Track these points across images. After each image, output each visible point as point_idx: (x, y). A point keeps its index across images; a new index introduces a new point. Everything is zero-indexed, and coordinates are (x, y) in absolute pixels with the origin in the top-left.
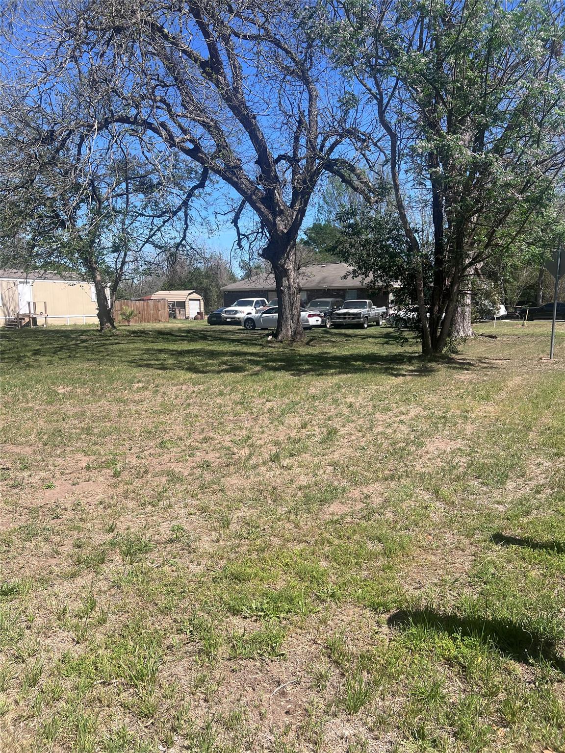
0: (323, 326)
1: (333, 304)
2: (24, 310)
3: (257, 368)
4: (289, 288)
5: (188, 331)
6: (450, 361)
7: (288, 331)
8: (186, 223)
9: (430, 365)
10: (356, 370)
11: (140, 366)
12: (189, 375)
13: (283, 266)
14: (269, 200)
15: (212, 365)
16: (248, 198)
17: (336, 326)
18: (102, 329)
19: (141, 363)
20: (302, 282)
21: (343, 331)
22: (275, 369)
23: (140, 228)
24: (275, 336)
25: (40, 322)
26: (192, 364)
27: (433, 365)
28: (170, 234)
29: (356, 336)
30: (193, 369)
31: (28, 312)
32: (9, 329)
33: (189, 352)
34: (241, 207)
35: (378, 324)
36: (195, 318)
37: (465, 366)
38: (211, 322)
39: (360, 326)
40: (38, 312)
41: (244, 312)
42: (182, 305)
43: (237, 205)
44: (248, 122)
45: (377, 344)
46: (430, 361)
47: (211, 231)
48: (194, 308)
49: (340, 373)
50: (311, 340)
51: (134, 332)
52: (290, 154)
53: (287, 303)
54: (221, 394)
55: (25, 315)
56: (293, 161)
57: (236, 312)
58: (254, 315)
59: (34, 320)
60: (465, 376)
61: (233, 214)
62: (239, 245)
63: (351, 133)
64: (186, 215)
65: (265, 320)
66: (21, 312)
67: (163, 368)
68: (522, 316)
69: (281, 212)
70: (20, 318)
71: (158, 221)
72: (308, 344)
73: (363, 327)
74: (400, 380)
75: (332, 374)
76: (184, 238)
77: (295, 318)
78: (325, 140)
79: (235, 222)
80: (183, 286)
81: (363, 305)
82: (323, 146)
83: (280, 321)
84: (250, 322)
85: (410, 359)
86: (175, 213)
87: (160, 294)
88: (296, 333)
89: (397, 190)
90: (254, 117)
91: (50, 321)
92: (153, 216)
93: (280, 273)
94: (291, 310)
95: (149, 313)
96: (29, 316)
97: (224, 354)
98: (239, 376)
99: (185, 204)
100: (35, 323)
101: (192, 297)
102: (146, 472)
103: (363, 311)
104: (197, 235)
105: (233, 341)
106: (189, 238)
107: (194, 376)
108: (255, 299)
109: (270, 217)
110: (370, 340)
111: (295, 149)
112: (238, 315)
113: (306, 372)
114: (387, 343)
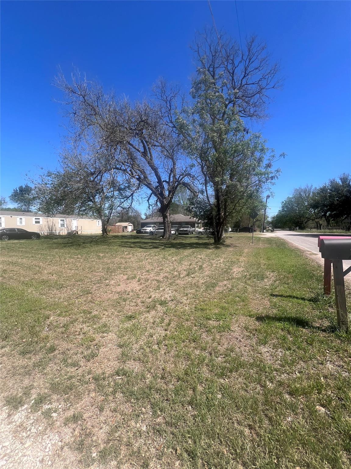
0: (175, 234)
1: (178, 227)
2: (74, 229)
3: (163, 247)
4: (168, 221)
5: (132, 236)
6: (223, 245)
7: (167, 235)
8: (132, 201)
9: (218, 246)
10: (196, 248)
11: (123, 247)
12: (141, 250)
13: (166, 215)
14: (162, 194)
15: (147, 246)
16: (153, 192)
17: (180, 234)
18: (103, 235)
19: (122, 246)
20: (172, 219)
21: (183, 236)
22: (170, 247)
23: (117, 202)
24: (163, 237)
25: (79, 233)
26: (140, 246)
27: (219, 246)
28: (126, 205)
29: (188, 237)
30: (141, 248)
31: (75, 229)
32: (69, 235)
33: (137, 242)
34: (150, 196)
35: (193, 233)
36: (131, 232)
37: (228, 246)
38: (137, 233)
39: (188, 234)
40: (79, 229)
41: (149, 229)
42: (126, 227)
43: (149, 195)
44: (155, 170)
45: (196, 239)
46: (217, 245)
47: (140, 203)
48: (130, 228)
49: (191, 248)
50: (175, 238)
51: (114, 236)
52: (168, 180)
53: (167, 226)
54: (155, 255)
55: (74, 231)
56: (168, 183)
57: (146, 229)
58: (152, 230)
59: (77, 232)
60: (231, 249)
61: (148, 198)
62: (149, 208)
63: (189, 175)
64: (132, 198)
65: (156, 232)
66: (73, 230)
67: (131, 247)
68: (236, 231)
69: (165, 198)
70: (72, 232)
71: (122, 200)
72: (174, 239)
73: (188, 235)
74: (211, 250)
75: (189, 249)
76: (131, 206)
77: (170, 231)
78: (180, 176)
79: (148, 201)
80: (126, 221)
81: (188, 227)
82: (179, 178)
83: (164, 232)
84: (151, 233)
85: (211, 244)
86: (128, 198)
87: (118, 224)
88: (170, 236)
89: (207, 192)
90: (157, 169)
91: (83, 233)
92: (121, 199)
93: (165, 217)
94: (168, 229)
95: (116, 230)
96: (75, 231)
97: (149, 243)
98: (158, 250)
99: (132, 195)
100: (77, 234)
101: (129, 225)
102: (148, 280)
103: (189, 229)
104: (135, 205)
105: (149, 239)
106: (133, 206)
107: (143, 250)
108: (152, 225)
109: (162, 199)
110: (193, 238)
111: (169, 179)
112: (147, 231)
113: (180, 248)
114: (199, 239)
